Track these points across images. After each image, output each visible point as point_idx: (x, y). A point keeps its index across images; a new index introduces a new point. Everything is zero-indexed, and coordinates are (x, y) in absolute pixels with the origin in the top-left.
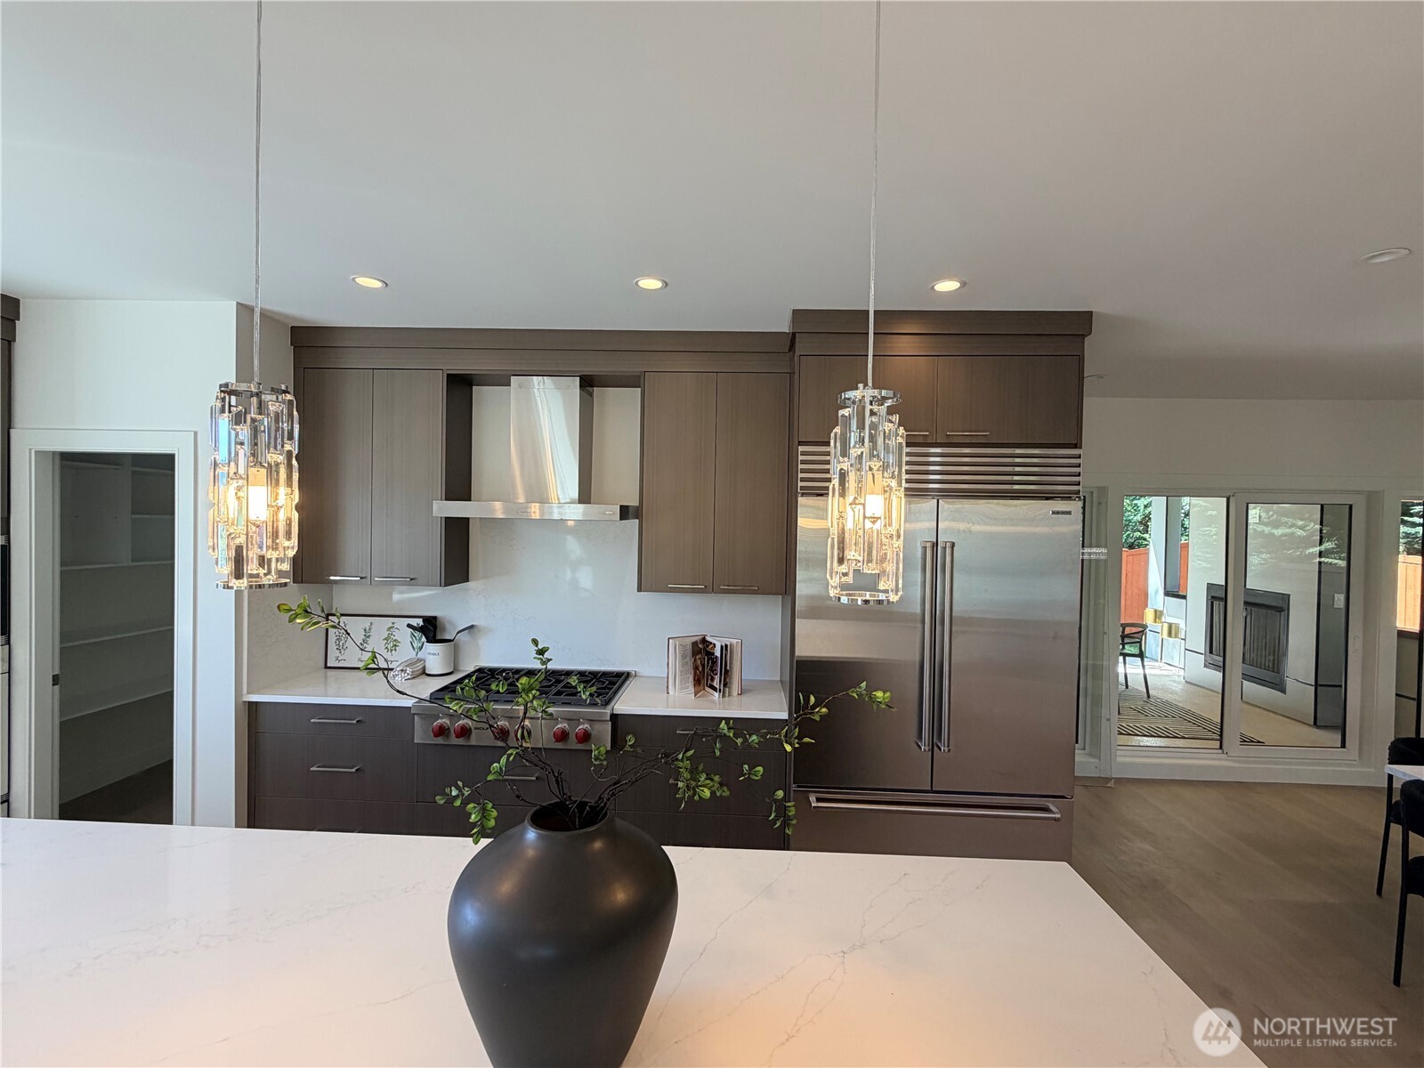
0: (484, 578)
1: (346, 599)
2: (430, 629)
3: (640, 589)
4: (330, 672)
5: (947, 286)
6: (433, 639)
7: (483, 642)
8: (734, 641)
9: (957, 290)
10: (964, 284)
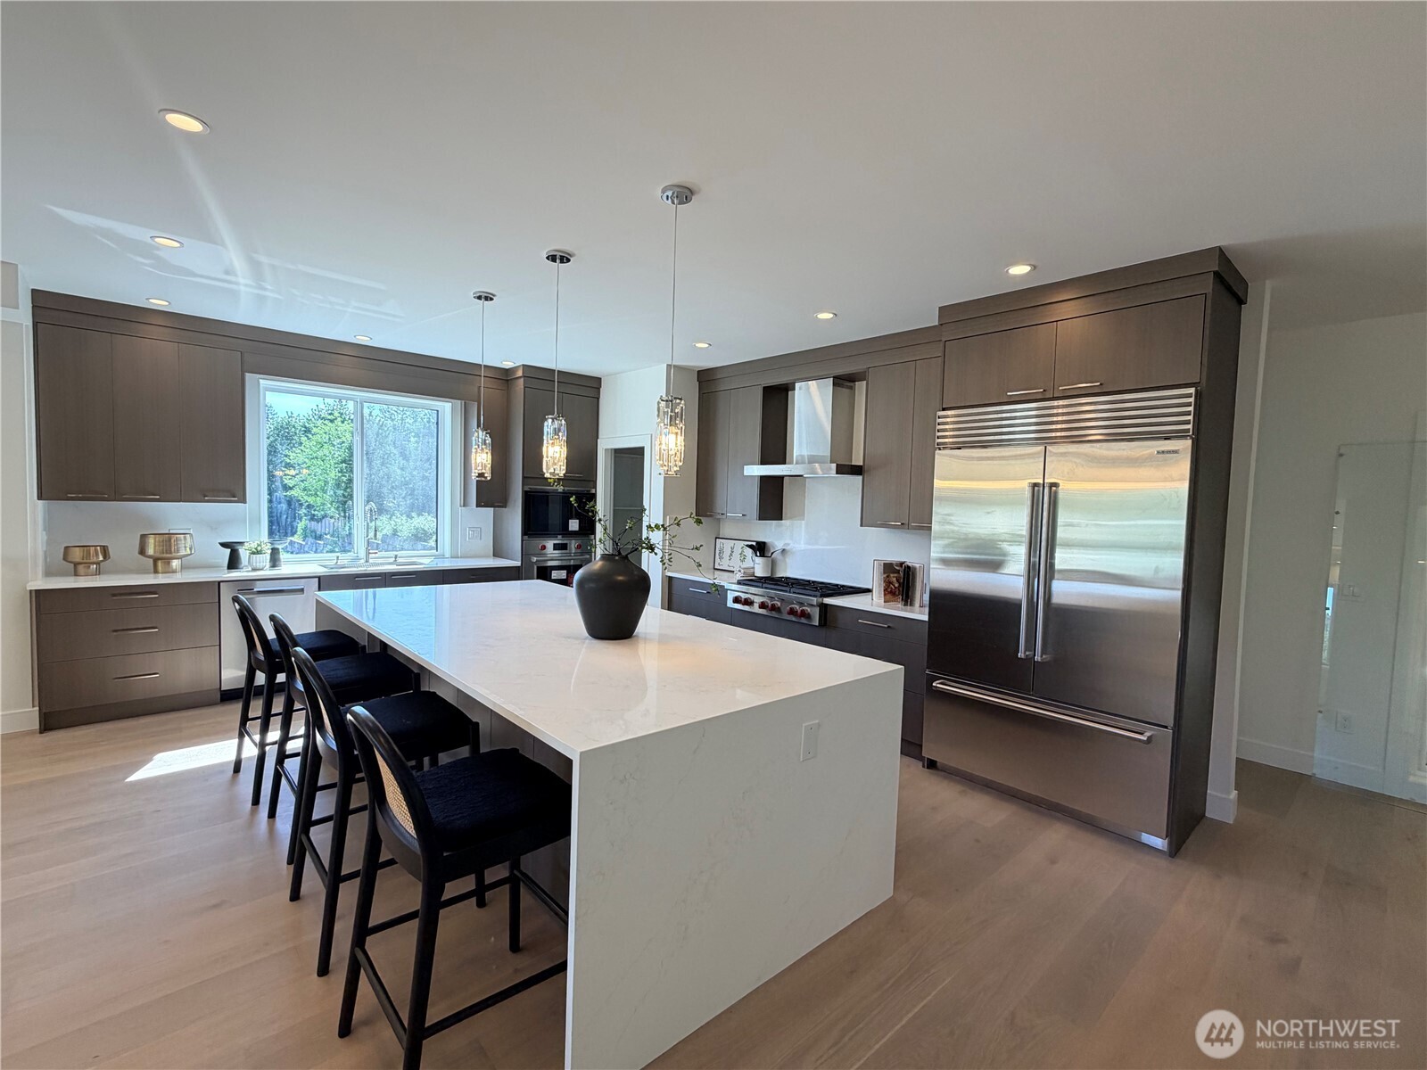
0: (791, 518)
1: (727, 530)
2: (761, 549)
3: (861, 525)
4: (716, 572)
5: (1020, 270)
6: (762, 555)
7: (789, 560)
8: (917, 566)
9: (1028, 273)
10: (1034, 267)
